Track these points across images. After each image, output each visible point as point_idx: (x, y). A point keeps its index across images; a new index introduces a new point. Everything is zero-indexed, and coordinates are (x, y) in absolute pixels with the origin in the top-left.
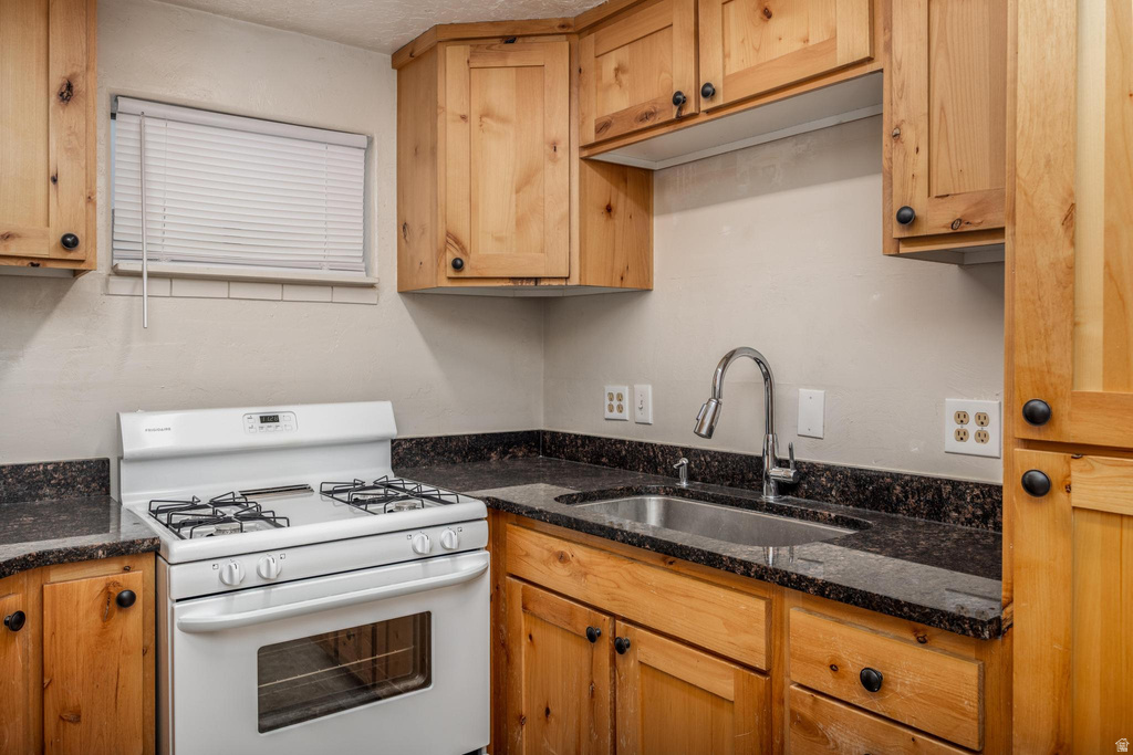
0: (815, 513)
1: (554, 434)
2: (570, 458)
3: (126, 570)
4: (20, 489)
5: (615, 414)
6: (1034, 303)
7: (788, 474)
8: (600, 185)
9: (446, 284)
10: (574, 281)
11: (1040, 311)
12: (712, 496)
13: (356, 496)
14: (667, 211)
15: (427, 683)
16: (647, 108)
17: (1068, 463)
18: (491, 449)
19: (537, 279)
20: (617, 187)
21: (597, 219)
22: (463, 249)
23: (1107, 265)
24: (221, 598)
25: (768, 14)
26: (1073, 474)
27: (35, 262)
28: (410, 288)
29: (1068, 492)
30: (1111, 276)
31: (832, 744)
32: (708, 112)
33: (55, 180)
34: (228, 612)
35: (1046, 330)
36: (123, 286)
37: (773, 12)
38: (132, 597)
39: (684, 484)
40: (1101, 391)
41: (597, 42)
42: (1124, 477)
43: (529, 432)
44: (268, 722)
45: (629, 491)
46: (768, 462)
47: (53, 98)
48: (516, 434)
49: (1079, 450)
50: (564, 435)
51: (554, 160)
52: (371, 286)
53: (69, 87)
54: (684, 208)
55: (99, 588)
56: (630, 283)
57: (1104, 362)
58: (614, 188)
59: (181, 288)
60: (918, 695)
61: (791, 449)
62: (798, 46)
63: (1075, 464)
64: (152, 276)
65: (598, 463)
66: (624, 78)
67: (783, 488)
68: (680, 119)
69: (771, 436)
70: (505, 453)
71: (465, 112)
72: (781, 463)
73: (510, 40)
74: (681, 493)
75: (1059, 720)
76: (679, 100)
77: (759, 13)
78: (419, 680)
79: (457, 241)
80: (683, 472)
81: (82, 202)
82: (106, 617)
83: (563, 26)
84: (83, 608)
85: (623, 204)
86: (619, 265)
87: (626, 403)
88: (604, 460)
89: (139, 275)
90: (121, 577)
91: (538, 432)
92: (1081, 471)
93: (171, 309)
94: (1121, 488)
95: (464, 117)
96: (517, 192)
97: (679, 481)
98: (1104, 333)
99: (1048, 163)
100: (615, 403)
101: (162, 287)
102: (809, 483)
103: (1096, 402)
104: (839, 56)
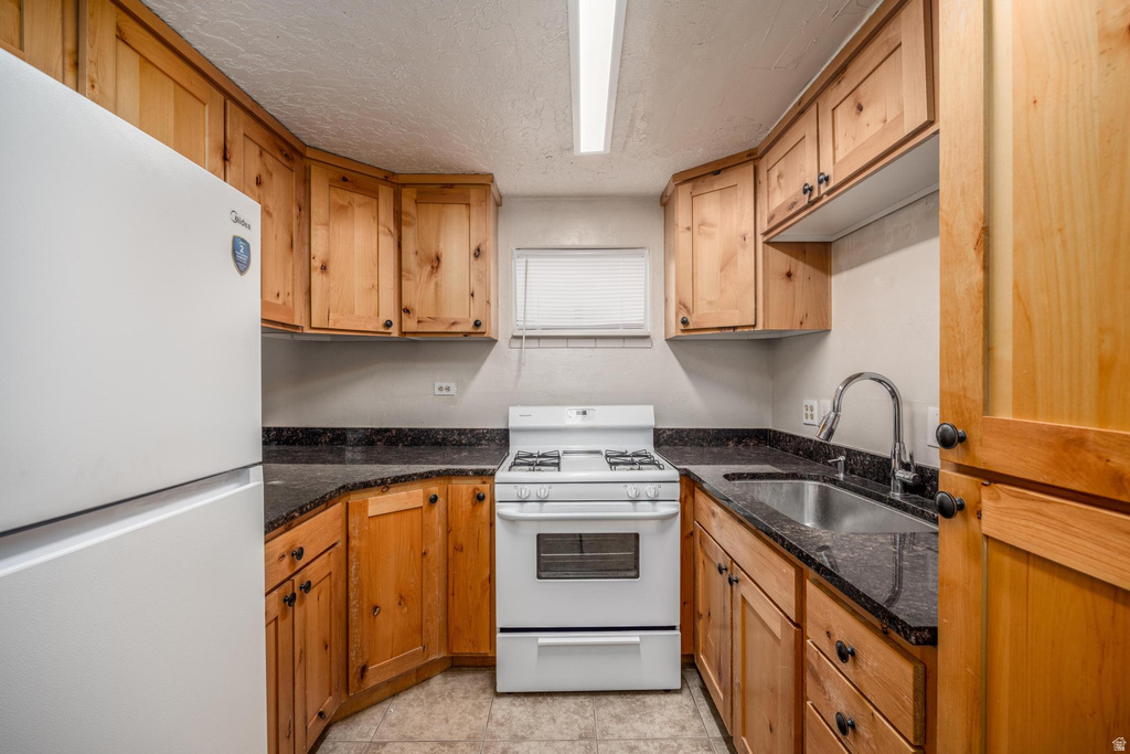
0: (923, 512)
1: (775, 432)
2: (782, 449)
3: (484, 483)
4: (473, 440)
5: (809, 421)
6: (953, 330)
7: (908, 476)
8: (781, 260)
9: (680, 334)
10: (760, 327)
11: (957, 337)
12: (853, 487)
13: (615, 460)
14: (840, 271)
15: (637, 576)
16: (793, 200)
17: (979, 489)
18: (728, 439)
19: (735, 328)
20: (797, 258)
21: (779, 285)
22: (688, 311)
23: (1016, 286)
24: (518, 504)
25: (860, 108)
26: (984, 501)
27: (466, 334)
28: (669, 337)
29: (979, 518)
30: (1018, 297)
31: (827, 697)
32: (828, 193)
33: (472, 295)
34: (521, 512)
35: (962, 355)
36: (516, 343)
37: (864, 106)
38: (484, 497)
39: (841, 476)
40: (1011, 418)
41: (767, 161)
42: (1026, 510)
43: (758, 430)
44: (543, 574)
45: (794, 476)
46: (895, 464)
47: (472, 257)
48: (748, 431)
49: (991, 477)
50: (780, 433)
51: (744, 246)
52: (647, 337)
53: (479, 250)
54: (850, 267)
55: (471, 490)
56: (808, 326)
57: (1014, 387)
58: (793, 260)
59: (543, 343)
60: (876, 677)
61: (911, 457)
62: (880, 126)
63: (985, 492)
64: (527, 338)
65: (798, 454)
66: (782, 181)
67: (906, 487)
68: (812, 203)
69: (898, 444)
70: (740, 443)
71: (690, 225)
72: (906, 467)
73: (717, 173)
74: (835, 482)
75: (971, 745)
76: (808, 190)
77: (855, 109)
78: (633, 573)
79: (685, 307)
80: (841, 466)
81: (484, 304)
82: (474, 505)
83: (749, 155)
84: (464, 498)
85: (802, 269)
86: (799, 315)
87: (815, 413)
88: (801, 453)
89: (521, 337)
90: (480, 486)
91: (766, 430)
92: (990, 499)
93: (538, 354)
94: (1023, 522)
95: (688, 229)
96: (721, 271)
97: (838, 473)
98: (1014, 356)
99: (963, 193)
100: (809, 412)
101: (534, 343)
102: (932, 486)
103: (1006, 429)
104: (905, 128)
